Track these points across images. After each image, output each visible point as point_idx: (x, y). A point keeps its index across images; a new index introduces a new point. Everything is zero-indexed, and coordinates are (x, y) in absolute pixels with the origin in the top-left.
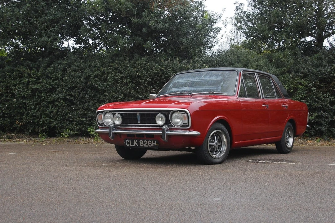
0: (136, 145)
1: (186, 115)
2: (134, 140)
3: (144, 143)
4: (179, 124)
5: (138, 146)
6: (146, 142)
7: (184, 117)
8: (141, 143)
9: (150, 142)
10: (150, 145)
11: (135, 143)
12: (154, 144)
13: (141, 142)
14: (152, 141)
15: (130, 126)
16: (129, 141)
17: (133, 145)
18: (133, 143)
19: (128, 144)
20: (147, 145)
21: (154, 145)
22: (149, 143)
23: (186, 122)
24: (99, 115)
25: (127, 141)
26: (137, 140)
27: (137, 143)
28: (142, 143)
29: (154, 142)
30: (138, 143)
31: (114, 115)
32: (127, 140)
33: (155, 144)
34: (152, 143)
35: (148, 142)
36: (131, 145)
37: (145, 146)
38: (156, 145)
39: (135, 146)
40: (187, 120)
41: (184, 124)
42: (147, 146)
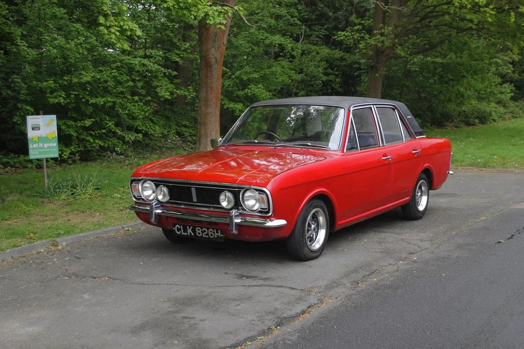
0: (190, 233)
1: (264, 196)
2: (188, 227)
3: (203, 232)
4: (255, 208)
5: (193, 235)
6: (205, 231)
7: (263, 199)
8: (197, 231)
9: (211, 231)
10: (211, 235)
11: (190, 231)
12: (217, 234)
13: (199, 230)
14: (215, 230)
15: (181, 204)
16: (179, 227)
17: (186, 234)
18: (185, 230)
19: (179, 231)
20: (207, 234)
21: (217, 236)
22: (210, 233)
23: (265, 206)
24: (133, 184)
25: (178, 227)
26: (191, 227)
27: (192, 230)
28: (200, 232)
29: (217, 232)
30: (194, 230)
31: (157, 186)
32: (177, 226)
33: (219, 234)
34: (214, 233)
35: (209, 231)
36: (183, 233)
37: (204, 236)
38: (220, 236)
39: (189, 234)
40: (266, 204)
41: (261, 209)
42: (207, 236)
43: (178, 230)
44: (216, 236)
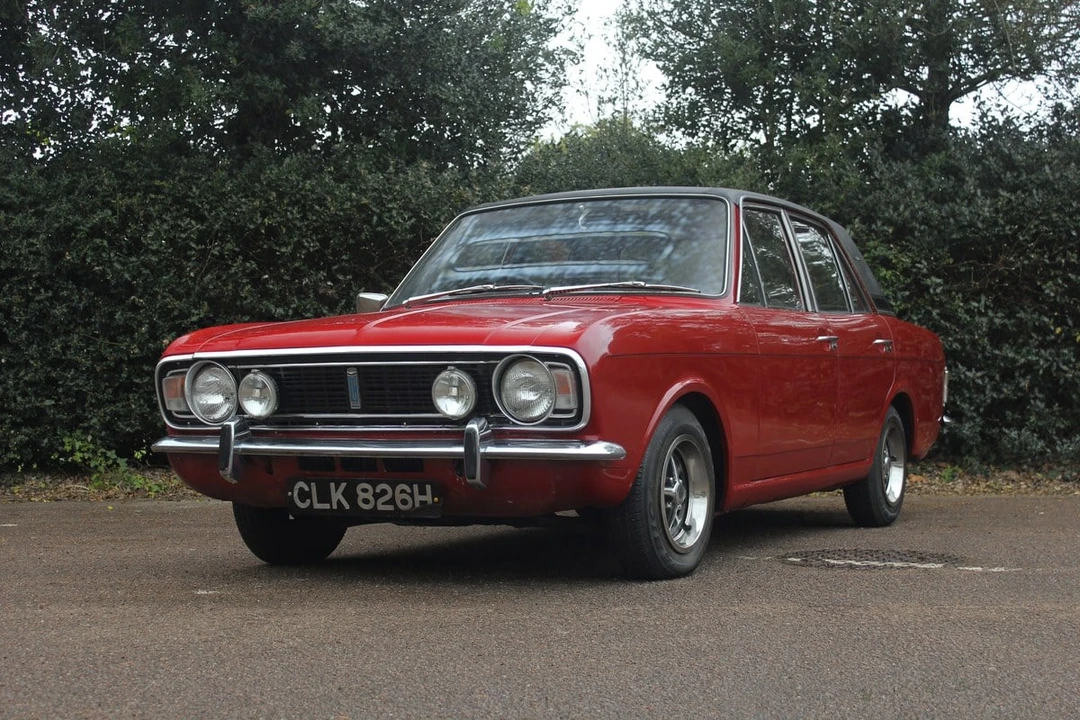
0: (339, 502)
1: (568, 374)
2: (332, 485)
3: (377, 496)
4: (537, 412)
5: (347, 507)
6: (384, 492)
7: (562, 381)
8: (362, 495)
9: (403, 491)
10: (404, 502)
11: (337, 496)
12: (423, 498)
13: (365, 490)
14: (416, 487)
15: (312, 422)
16: (307, 489)
17: (327, 506)
18: (325, 497)
19: (303, 501)
20: (392, 501)
21: (421, 502)
22: (399, 497)
23: (567, 402)
24: (168, 377)
25: (301, 489)
26: (344, 485)
27: (343, 494)
28: (369, 496)
29: (422, 492)
30: (350, 495)
31: (239, 376)
32: (301, 484)
33: (428, 498)
34: (412, 495)
35: (397, 492)
36: (317, 506)
37: (381, 507)
38: (430, 502)
39: (335, 507)
40: (573, 396)
41: (556, 411)
42: (390, 508)
43: (303, 495)
44: (417, 505)
